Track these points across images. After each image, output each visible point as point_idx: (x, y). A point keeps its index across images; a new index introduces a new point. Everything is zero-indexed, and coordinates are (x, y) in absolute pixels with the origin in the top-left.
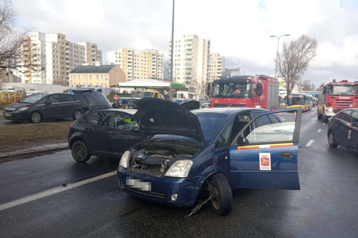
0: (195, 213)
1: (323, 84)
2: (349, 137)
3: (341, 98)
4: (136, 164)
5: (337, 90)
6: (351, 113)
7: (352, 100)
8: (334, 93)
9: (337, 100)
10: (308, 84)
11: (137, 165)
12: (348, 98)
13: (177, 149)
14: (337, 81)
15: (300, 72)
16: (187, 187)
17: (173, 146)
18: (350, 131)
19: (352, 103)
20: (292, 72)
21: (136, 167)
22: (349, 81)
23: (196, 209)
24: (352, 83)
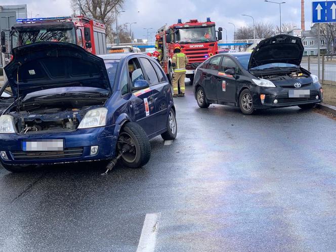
0: (111, 169)
1: (163, 27)
2: (224, 90)
3: (191, 46)
4: (28, 126)
5: (185, 35)
6: (221, 61)
7: (207, 49)
8: (181, 41)
9: (187, 50)
10: (125, 31)
11: (30, 128)
12: (201, 46)
13: (75, 102)
14: (183, 22)
15: (114, 10)
16: (107, 137)
17: (68, 100)
18: (224, 82)
19: (207, 53)
20: (101, 10)
21: (28, 131)
22: (199, 21)
23: (111, 165)
24: (204, 23)
